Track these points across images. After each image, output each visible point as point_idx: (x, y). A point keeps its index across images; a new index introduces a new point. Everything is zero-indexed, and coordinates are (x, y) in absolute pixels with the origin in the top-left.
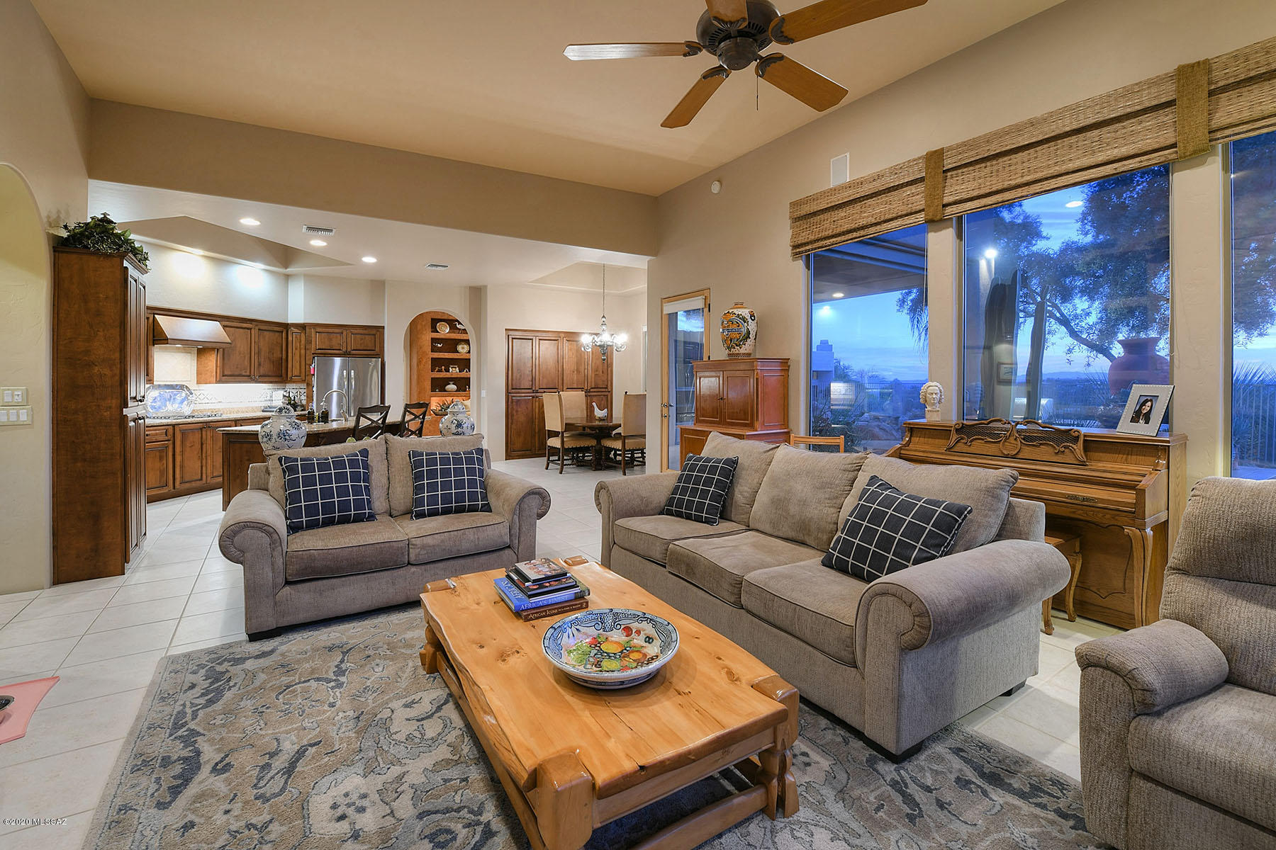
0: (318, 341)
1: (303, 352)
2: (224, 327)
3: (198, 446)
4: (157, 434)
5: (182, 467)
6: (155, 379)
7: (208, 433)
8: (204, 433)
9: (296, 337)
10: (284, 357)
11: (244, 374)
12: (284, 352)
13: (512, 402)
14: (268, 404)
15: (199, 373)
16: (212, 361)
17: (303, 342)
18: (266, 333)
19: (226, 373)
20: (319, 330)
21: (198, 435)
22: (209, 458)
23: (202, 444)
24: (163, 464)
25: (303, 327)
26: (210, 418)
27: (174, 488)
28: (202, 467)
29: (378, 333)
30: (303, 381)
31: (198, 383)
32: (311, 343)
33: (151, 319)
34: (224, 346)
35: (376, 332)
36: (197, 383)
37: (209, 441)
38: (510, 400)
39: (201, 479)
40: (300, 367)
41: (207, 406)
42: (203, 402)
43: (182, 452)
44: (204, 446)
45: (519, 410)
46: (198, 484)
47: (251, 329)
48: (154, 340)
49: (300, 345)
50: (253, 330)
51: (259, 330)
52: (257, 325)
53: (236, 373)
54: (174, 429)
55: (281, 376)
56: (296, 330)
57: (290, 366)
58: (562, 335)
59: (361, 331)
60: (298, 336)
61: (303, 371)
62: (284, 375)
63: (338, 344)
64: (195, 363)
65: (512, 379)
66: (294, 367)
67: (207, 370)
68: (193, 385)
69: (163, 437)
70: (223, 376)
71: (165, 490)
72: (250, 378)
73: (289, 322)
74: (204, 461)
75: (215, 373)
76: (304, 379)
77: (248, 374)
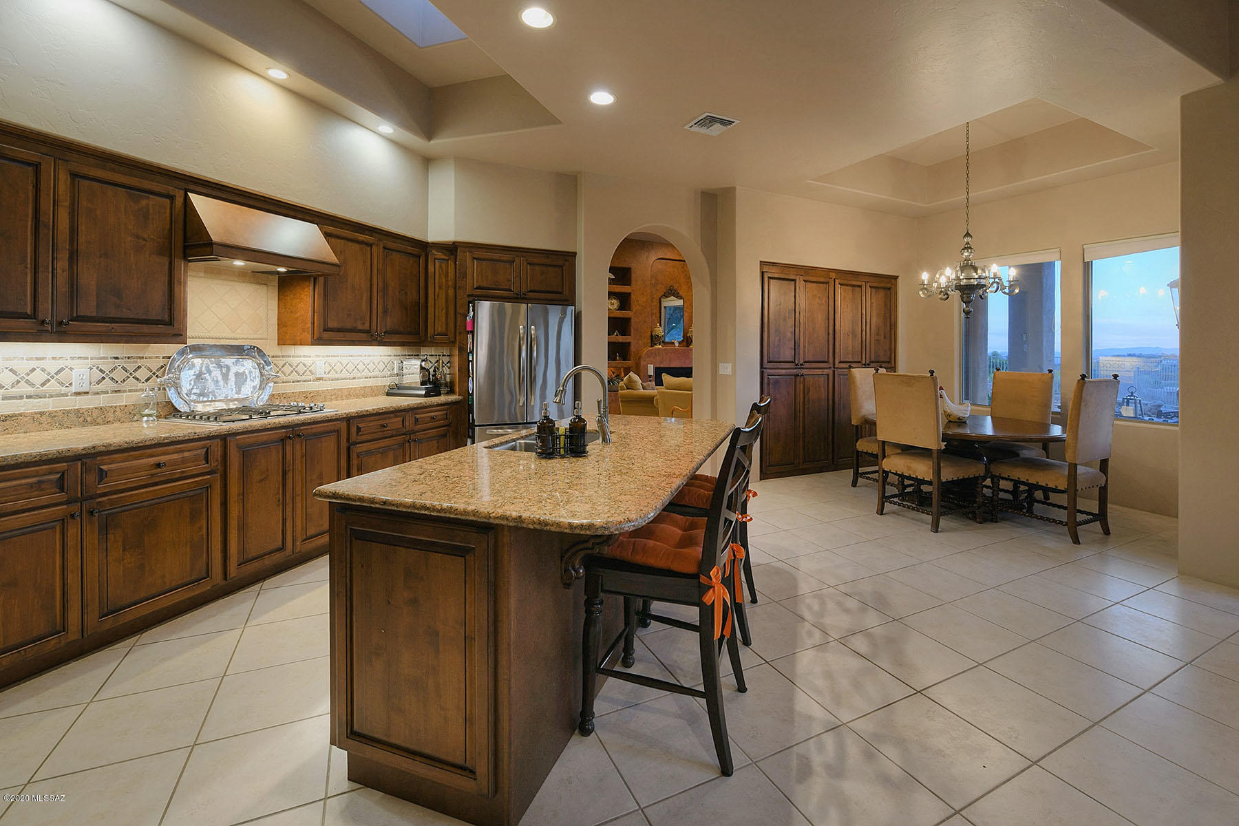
0: (475, 273)
1: (451, 292)
2: (327, 235)
3: (276, 478)
4: (184, 461)
5: (242, 528)
6: (189, 334)
7: (298, 447)
8: (288, 448)
9: (440, 267)
10: (422, 301)
11: (360, 327)
12: (422, 293)
13: (769, 384)
14: (396, 381)
15: (281, 324)
16: (306, 301)
17: (451, 275)
18: (396, 256)
19: (331, 325)
20: (478, 254)
21: (275, 456)
22: (298, 499)
23: (284, 473)
24: (200, 528)
25: (451, 249)
26: (302, 417)
27: (225, 578)
28: (284, 520)
29: (567, 263)
30: (451, 343)
31: (282, 341)
32: (465, 276)
33: (179, 201)
34: (327, 270)
35: (563, 263)
36: (278, 344)
37: (298, 465)
38: (765, 381)
39: (283, 548)
40: (447, 318)
41: (298, 388)
42: (290, 378)
43: (243, 495)
44: (290, 475)
45: (778, 396)
46: (277, 558)
47: (371, 245)
48: (185, 246)
49: (447, 281)
50: (375, 249)
51: (384, 248)
52: (380, 240)
53: (348, 326)
54: (225, 447)
55: (418, 333)
56: (439, 255)
57: (430, 316)
58: (833, 275)
59: (544, 261)
60: (443, 266)
61: (451, 325)
62: (422, 333)
63: (509, 280)
64: (274, 304)
65: (768, 345)
66: (438, 320)
67: (297, 319)
68: (271, 348)
69: (203, 467)
70: (325, 330)
71: (205, 587)
72: (369, 337)
73: (431, 238)
74: (289, 509)
75: (310, 325)
76: (452, 339)
77: (367, 327)
